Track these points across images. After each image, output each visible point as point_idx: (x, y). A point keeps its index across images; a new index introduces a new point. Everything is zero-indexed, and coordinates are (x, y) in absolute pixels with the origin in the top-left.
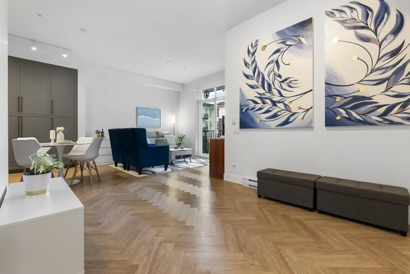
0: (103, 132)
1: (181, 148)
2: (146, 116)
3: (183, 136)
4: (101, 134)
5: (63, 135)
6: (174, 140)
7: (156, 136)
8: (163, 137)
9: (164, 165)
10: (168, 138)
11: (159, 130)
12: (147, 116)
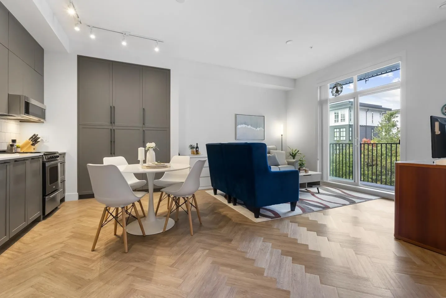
0: (197, 147)
1: (304, 171)
2: (246, 126)
3: (296, 151)
4: (195, 150)
5: (154, 153)
8: (269, 153)
9: (290, 203)
12: (248, 125)
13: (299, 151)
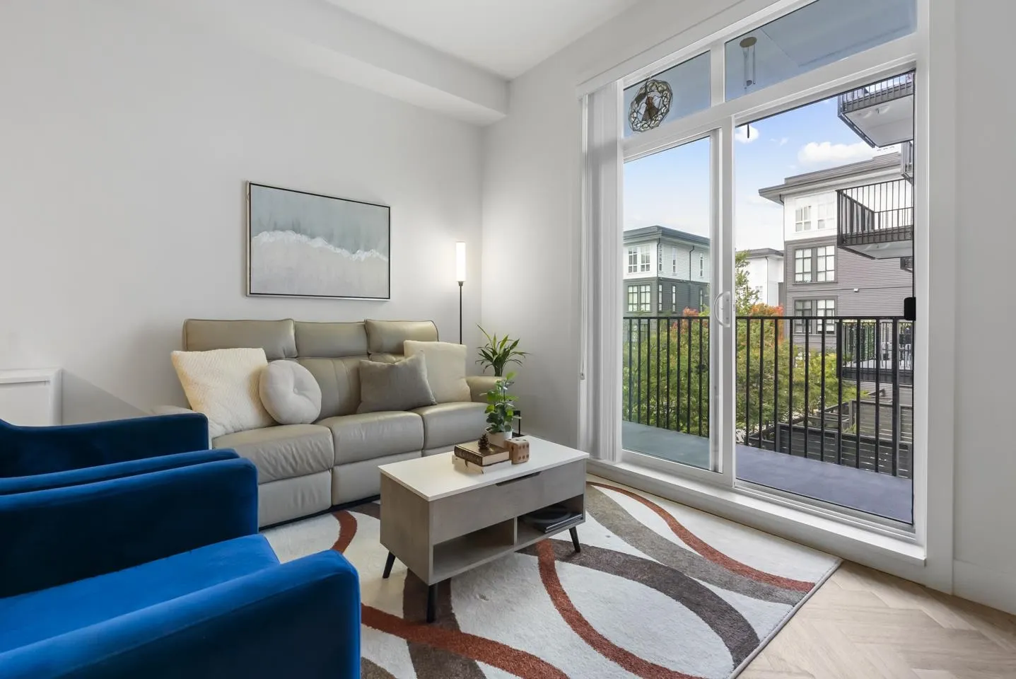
2: (303, 238)
3: (508, 344)
6: (461, 367)
7: (361, 345)
8: (399, 351)
10: (423, 358)
11: (379, 315)
12: (312, 236)
13: (516, 343)
